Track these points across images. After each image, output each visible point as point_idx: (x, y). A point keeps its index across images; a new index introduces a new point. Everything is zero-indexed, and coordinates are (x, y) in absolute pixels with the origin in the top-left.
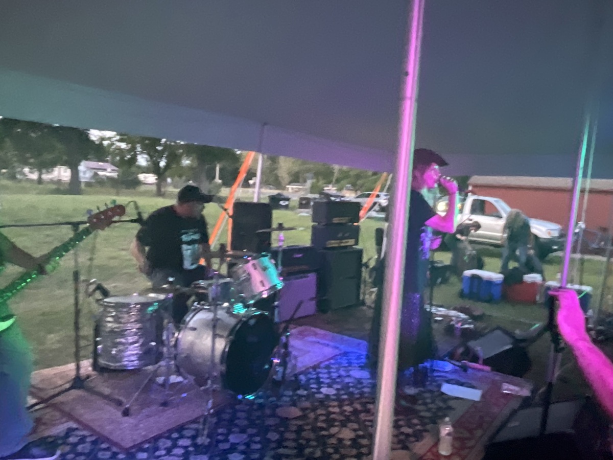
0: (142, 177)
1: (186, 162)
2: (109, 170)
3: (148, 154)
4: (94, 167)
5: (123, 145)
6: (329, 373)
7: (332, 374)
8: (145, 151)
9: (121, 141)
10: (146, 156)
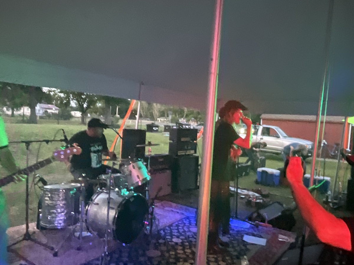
0: (73, 113)
1: (99, 105)
2: (54, 109)
3: (77, 100)
4: (45, 107)
5: (62, 95)
6: (178, 229)
7: (180, 230)
8: (75, 99)
9: (61, 92)
10: (75, 101)
